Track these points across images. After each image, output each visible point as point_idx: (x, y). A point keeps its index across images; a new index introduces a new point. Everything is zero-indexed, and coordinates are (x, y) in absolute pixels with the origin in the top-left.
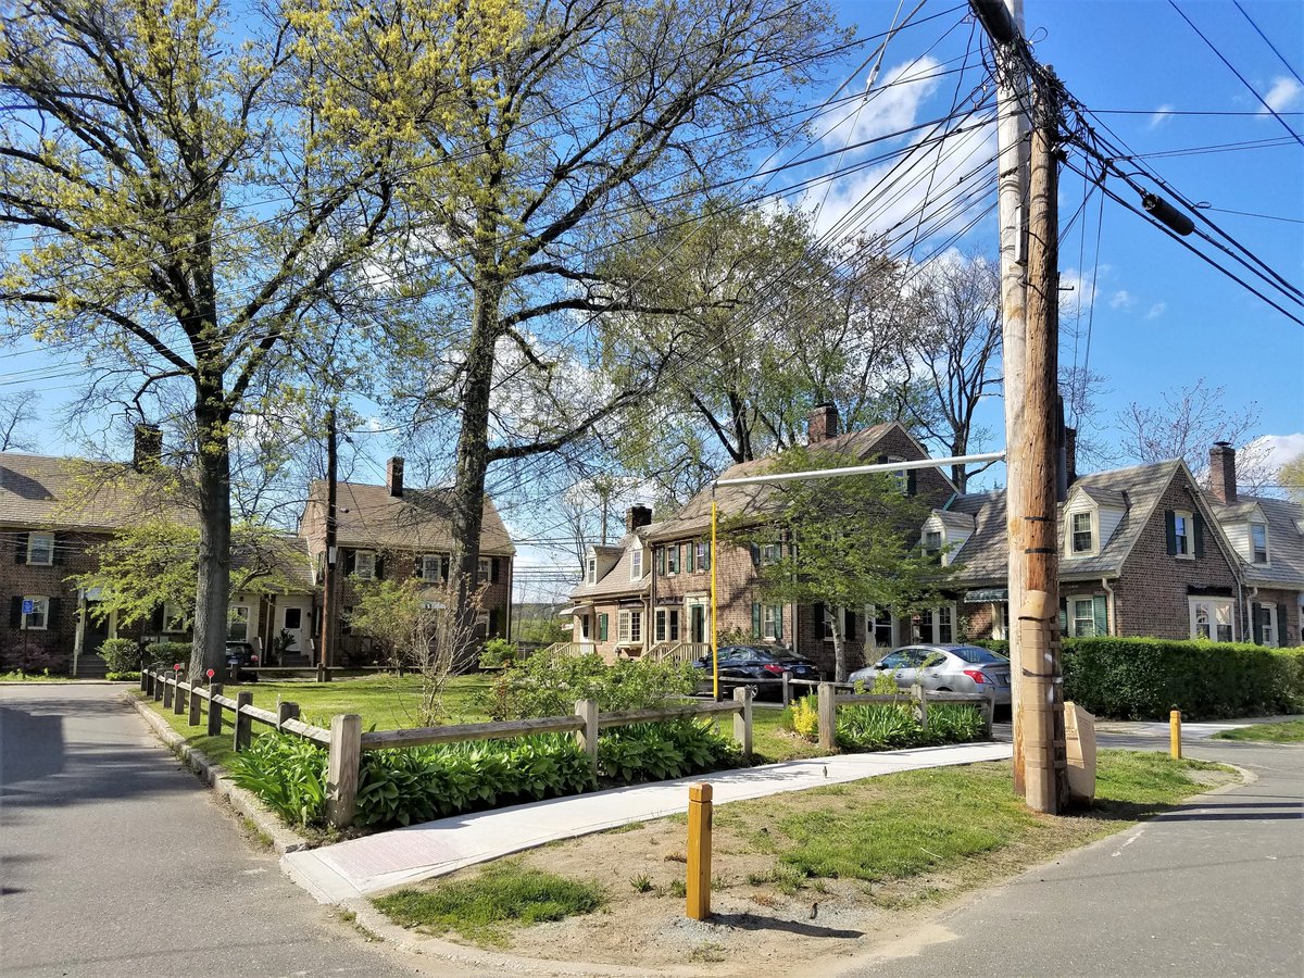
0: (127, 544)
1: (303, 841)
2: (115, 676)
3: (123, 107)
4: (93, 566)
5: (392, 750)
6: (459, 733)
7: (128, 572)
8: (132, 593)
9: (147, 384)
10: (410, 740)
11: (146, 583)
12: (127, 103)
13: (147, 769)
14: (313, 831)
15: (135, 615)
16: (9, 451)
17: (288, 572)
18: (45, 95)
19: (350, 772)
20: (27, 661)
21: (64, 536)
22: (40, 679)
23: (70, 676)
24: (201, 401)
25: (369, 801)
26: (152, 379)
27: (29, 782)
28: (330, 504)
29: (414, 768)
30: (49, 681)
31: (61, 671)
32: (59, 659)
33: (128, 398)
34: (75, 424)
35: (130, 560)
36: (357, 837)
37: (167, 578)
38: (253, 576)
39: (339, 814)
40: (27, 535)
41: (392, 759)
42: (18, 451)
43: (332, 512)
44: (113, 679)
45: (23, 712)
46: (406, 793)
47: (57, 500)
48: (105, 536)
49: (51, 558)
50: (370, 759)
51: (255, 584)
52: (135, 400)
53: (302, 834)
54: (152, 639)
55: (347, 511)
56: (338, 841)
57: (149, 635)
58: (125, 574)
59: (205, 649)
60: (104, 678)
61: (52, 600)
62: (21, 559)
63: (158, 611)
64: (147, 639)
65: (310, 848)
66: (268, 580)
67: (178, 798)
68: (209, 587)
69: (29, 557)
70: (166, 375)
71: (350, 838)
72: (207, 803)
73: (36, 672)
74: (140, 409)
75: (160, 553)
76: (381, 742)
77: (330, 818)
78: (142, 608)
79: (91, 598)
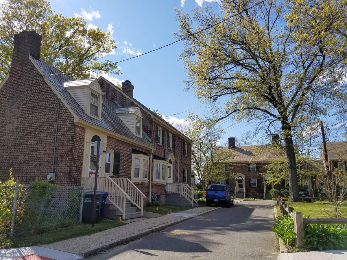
0: (272, 165)
1: (286, 250)
2: (274, 199)
3: (253, 58)
4: (265, 171)
5: (316, 225)
6: (342, 221)
7: (274, 172)
8: (276, 178)
9: (270, 124)
10: (322, 222)
11: (279, 175)
12: (254, 57)
13: (264, 224)
14: (291, 247)
15: (277, 183)
16: (247, 145)
17: (317, 170)
18: (236, 62)
19: (300, 230)
20: (254, 195)
21: (258, 164)
22: (256, 199)
23: (264, 199)
24: (283, 126)
25: (307, 240)
26: (271, 122)
27: (235, 225)
28: (325, 149)
29: (324, 231)
30: (259, 200)
31: (261, 198)
32: (261, 194)
33: (266, 128)
34: (255, 137)
35: (274, 169)
36: (305, 251)
37: (284, 173)
38: (307, 171)
39: (298, 243)
40: (250, 165)
41: (316, 227)
42: (248, 145)
43: (325, 151)
44: (273, 200)
45: (247, 207)
46: (320, 239)
47: (254, 155)
48: (266, 163)
49: (256, 170)
50: (308, 227)
51: (308, 174)
52: (268, 129)
53: (287, 248)
54: (283, 189)
55: (330, 150)
56: (298, 252)
57: (282, 188)
58: (273, 173)
59: (293, 192)
60: (272, 200)
61: (257, 180)
62: (249, 170)
63: (283, 182)
64: (281, 189)
65: (289, 252)
66: (311, 172)
67: (267, 232)
68: (292, 175)
69: (251, 170)
70: (274, 121)
71: (302, 251)
72: (273, 235)
73: (256, 198)
74: (269, 131)
75: (281, 167)
76: (311, 221)
77: (296, 244)
78: (278, 181)
79: (266, 179)
